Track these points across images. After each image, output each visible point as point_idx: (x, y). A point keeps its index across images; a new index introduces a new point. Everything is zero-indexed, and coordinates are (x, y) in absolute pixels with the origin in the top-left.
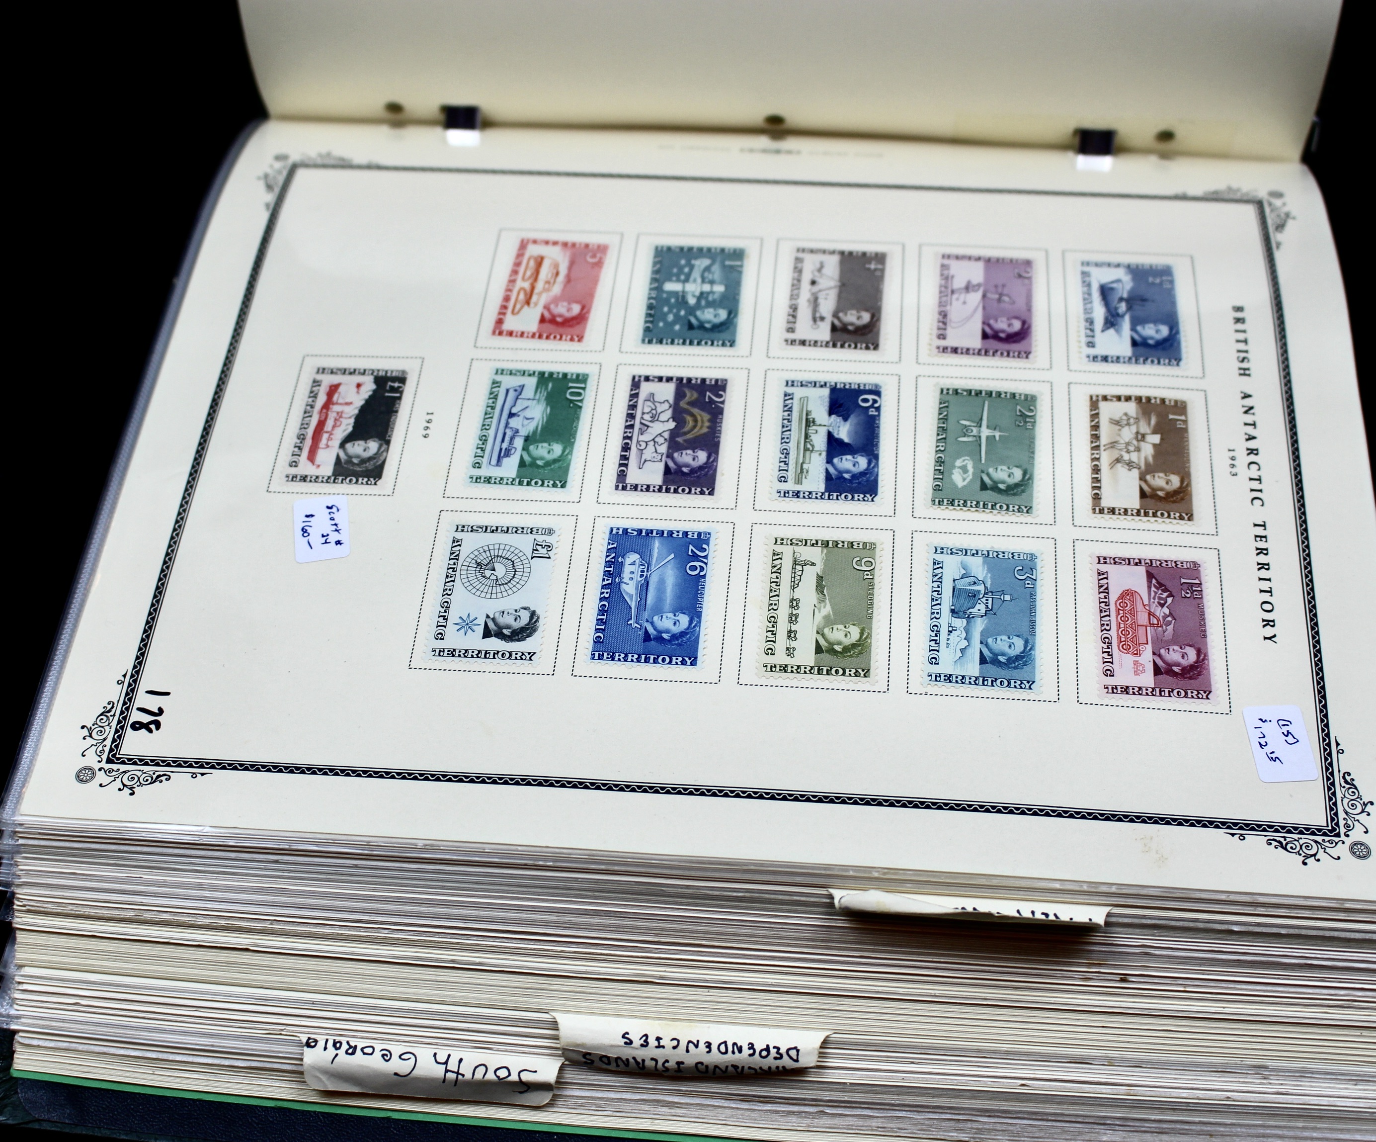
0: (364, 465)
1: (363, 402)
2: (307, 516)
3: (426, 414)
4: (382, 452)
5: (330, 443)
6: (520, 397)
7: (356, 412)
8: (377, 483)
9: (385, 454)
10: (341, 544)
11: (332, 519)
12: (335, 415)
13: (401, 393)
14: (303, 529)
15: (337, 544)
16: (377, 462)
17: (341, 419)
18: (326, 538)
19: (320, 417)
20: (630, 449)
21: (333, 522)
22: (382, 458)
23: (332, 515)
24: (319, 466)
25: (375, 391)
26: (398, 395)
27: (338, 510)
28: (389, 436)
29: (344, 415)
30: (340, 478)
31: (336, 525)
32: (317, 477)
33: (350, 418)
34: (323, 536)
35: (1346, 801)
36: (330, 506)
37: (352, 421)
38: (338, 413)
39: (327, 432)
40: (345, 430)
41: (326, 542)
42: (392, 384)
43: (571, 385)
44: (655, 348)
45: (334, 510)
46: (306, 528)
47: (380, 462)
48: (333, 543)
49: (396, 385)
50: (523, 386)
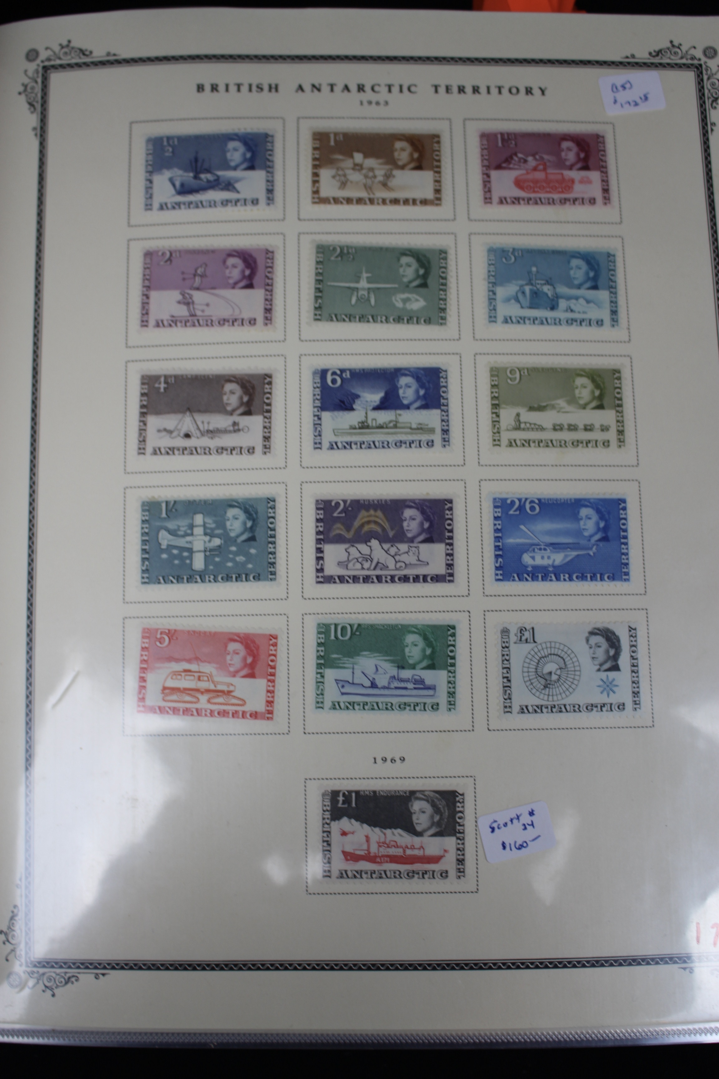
0: (442, 809)
1: (365, 826)
2: (504, 848)
3: (376, 765)
4: (425, 795)
5: (417, 846)
6: (351, 681)
7: (377, 830)
8: (461, 792)
9: (426, 793)
10: (533, 811)
11: (505, 825)
12: (381, 849)
13: (350, 792)
14: (519, 849)
15: (533, 814)
16: (437, 798)
17: (387, 842)
18: (527, 826)
19: (387, 862)
20: (405, 576)
21: (509, 823)
22: (432, 794)
23: (502, 825)
24: (445, 851)
25: (350, 817)
26: (354, 795)
27: (495, 821)
28: (405, 793)
29: (382, 840)
30: (458, 828)
31: (511, 820)
32: (458, 849)
33: (385, 834)
34: (525, 828)
35: (672, 57)
36: (490, 830)
37: (388, 832)
38: (380, 846)
39: (404, 851)
40: (401, 835)
41: (532, 825)
42: (341, 802)
43: (333, 637)
44: (281, 567)
45: (495, 825)
46: (517, 846)
47: (437, 795)
48: (533, 818)
49: (341, 798)
50: (336, 680)
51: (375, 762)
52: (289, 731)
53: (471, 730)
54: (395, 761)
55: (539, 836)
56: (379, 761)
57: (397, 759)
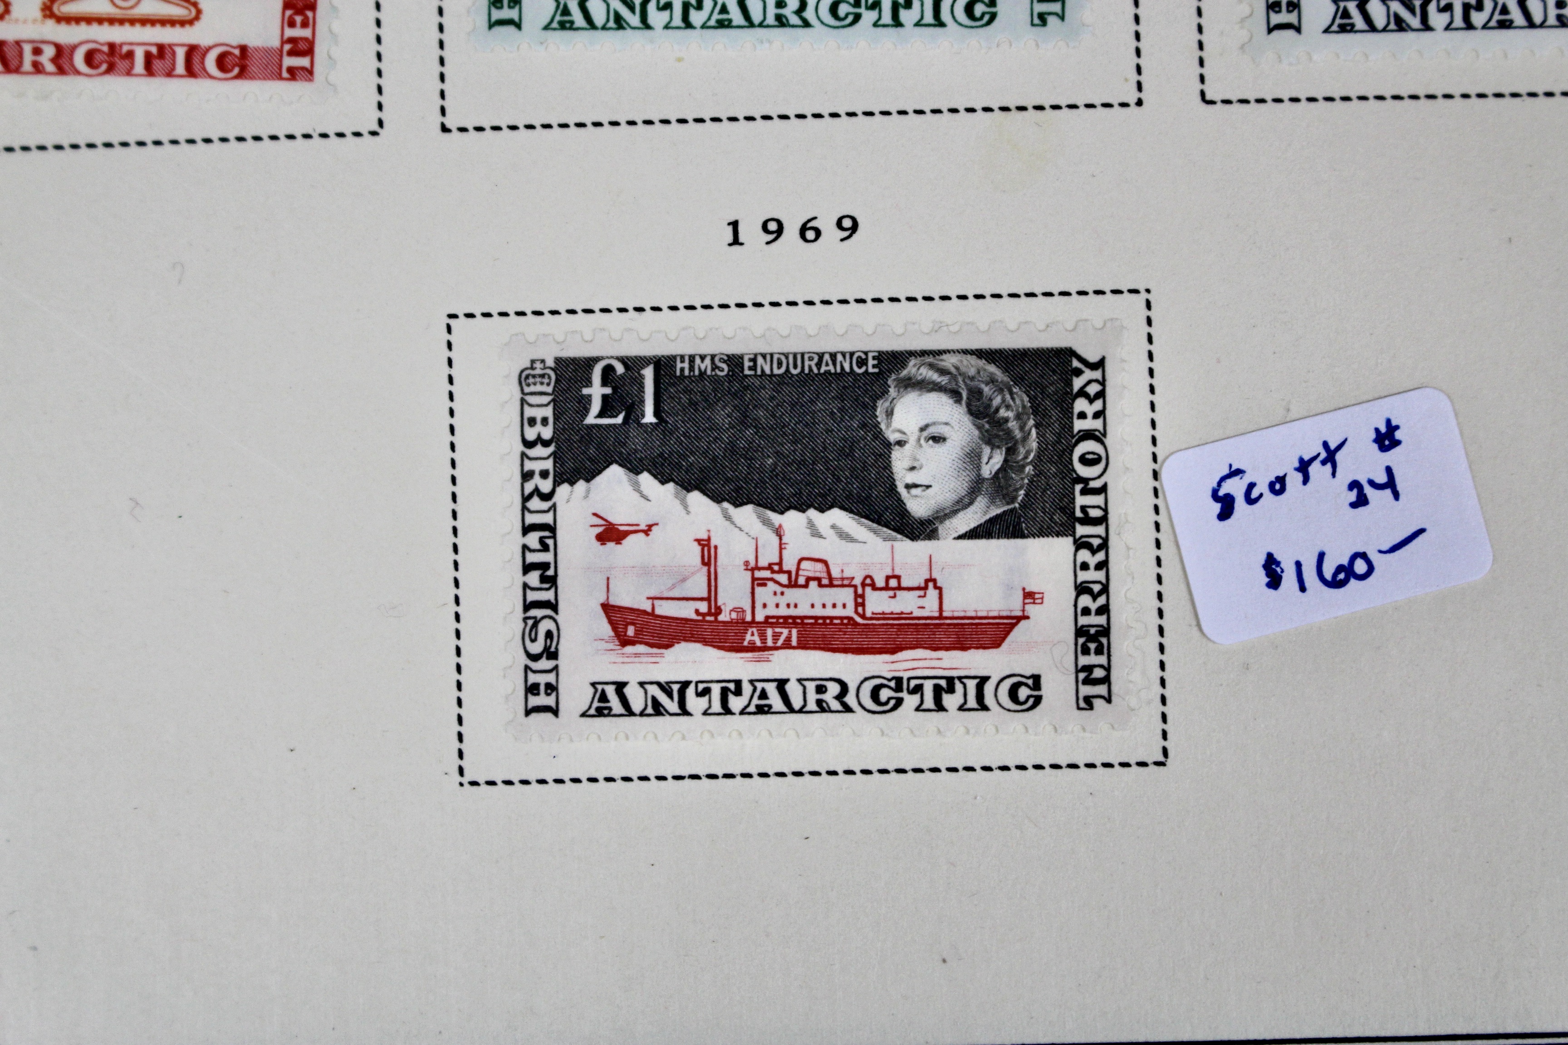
0: (1013, 425)
1: (696, 498)
2: (1274, 581)
3: (736, 250)
4: (943, 372)
5: (912, 578)
7: (747, 514)
8: (1093, 357)
9: (949, 362)
10: (1392, 428)
11: (1278, 486)
12: (764, 594)
13: (633, 364)
14: (1335, 584)
15: (1397, 443)
16: (992, 381)
17: (789, 564)
18: (1368, 490)
19: (787, 645)
21: (1294, 479)
22: (971, 365)
23: (1262, 487)
24: (1029, 596)
25: (634, 468)
26: (648, 373)
27: (1237, 473)
28: (862, 362)
29: (769, 556)
30: (1081, 500)
31: (1304, 467)
32: (1082, 589)
33: (779, 532)
34: (1361, 501)
36: (1217, 507)
37: (792, 521)
38: (757, 583)
39: (860, 601)
40: (844, 536)
41: (1391, 484)
42: (596, 406)
45: (1235, 487)
46: (1328, 574)
47: (992, 368)
48: (1392, 457)
49: (596, 391)
51: (736, 241)
52: (381, 123)
53: (1132, 101)
54: (818, 233)
55: (1422, 531)
56: (750, 232)
57: (826, 225)
